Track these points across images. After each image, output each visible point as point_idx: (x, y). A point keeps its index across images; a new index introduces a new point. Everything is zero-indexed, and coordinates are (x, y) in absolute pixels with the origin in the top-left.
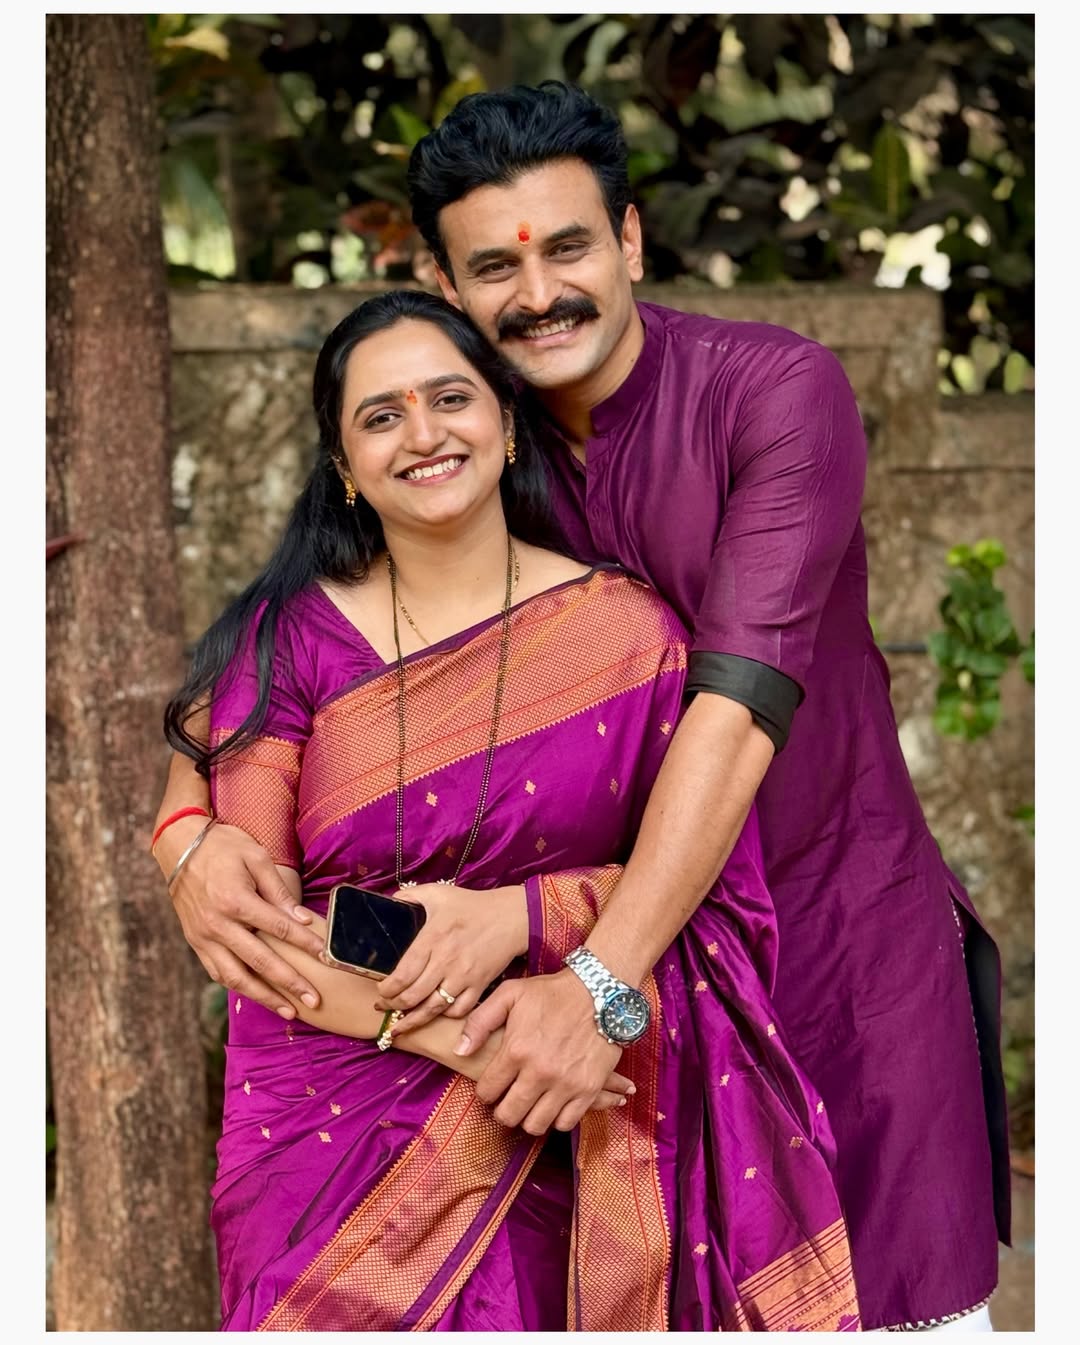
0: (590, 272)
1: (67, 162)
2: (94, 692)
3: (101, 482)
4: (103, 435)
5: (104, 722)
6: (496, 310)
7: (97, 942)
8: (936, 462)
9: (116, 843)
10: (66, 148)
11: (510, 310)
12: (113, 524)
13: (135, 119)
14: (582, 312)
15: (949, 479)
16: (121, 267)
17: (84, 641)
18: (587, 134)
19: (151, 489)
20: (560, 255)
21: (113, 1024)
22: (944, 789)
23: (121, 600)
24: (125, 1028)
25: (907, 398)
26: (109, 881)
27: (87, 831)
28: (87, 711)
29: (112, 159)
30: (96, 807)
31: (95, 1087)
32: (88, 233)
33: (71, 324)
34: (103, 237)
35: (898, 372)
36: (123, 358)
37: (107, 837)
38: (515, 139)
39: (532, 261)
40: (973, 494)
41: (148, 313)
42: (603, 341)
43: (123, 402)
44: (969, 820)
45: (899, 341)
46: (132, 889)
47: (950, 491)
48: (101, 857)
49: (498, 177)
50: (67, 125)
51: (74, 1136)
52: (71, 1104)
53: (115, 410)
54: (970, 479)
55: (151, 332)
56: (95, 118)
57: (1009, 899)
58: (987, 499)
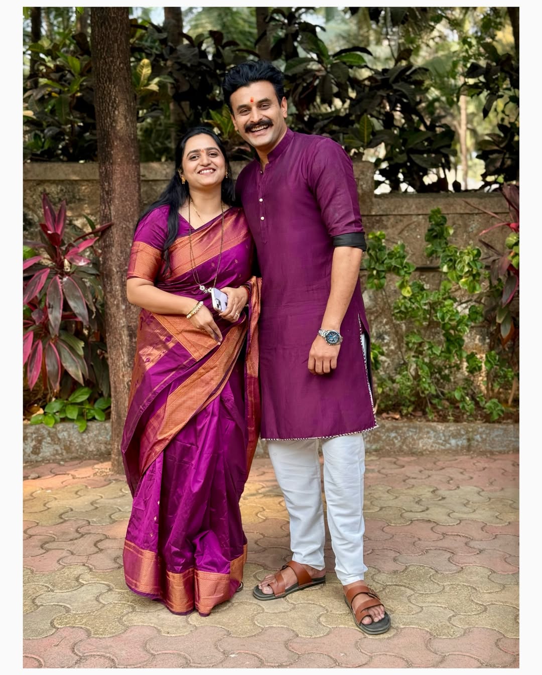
0: (271, 112)
1: (110, 118)
2: (119, 267)
3: (120, 208)
4: (121, 194)
5: (122, 275)
6: (244, 123)
7: (121, 337)
8: (373, 213)
9: (126, 309)
10: (110, 114)
11: (249, 123)
12: (124, 220)
13: (129, 106)
14: (269, 124)
15: (378, 218)
16: (125, 147)
17: (116, 253)
18: (270, 74)
19: (135, 210)
20: (262, 108)
21: (126, 360)
22: (377, 311)
23: (127, 241)
24: (129, 361)
25: (364, 193)
26: (124, 319)
27: (118, 306)
28: (117, 272)
29: (123, 117)
30: (120, 299)
31: (121, 377)
32: (116, 138)
33: (112, 164)
34: (121, 139)
35: (361, 185)
36: (126, 173)
37: (123, 307)
38: (250, 74)
39: (254, 108)
40: (385, 223)
41: (133, 161)
42: (274, 133)
43: (127, 185)
44: (385, 321)
45: (362, 176)
46: (131, 322)
47: (378, 222)
48: (122, 313)
49: (246, 84)
50: (110, 108)
51: (116, 392)
52: (115, 383)
53: (124, 188)
54: (384, 218)
55: (134, 166)
56: (118, 106)
57: (396, 344)
58: (389, 224)
